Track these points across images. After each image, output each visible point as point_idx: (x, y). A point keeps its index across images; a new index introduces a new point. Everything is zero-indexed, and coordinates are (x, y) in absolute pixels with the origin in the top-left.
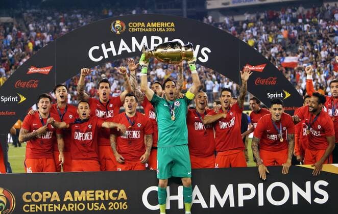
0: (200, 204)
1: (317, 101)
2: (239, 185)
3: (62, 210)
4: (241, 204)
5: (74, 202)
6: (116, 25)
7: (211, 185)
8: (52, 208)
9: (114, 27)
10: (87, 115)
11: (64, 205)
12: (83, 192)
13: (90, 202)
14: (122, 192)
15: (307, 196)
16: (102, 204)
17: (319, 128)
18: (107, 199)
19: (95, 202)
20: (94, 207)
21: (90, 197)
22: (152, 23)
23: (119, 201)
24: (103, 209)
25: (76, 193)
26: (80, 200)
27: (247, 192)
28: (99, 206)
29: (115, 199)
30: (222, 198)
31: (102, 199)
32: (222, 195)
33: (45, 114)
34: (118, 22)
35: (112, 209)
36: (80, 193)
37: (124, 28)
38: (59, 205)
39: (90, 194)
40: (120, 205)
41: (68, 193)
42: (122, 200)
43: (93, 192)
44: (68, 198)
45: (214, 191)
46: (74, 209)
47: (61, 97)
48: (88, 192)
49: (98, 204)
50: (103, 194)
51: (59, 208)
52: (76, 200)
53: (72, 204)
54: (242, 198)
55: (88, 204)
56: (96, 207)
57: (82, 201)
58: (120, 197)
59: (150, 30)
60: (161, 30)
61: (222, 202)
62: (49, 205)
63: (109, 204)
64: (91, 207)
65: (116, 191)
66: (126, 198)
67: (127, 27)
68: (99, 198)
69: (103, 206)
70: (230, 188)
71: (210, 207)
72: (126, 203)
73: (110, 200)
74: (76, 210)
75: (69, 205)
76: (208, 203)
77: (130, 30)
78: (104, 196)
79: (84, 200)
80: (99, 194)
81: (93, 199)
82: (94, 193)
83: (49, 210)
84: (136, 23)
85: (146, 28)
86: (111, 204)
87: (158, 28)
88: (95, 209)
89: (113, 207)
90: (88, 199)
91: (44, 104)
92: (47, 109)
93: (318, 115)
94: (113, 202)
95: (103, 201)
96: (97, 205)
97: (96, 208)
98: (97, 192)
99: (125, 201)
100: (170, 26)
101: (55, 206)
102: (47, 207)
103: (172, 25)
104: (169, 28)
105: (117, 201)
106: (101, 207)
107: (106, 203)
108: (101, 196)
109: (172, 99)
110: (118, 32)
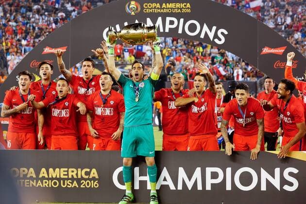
0: (168, 185)
1: (285, 88)
2: (207, 168)
3: (37, 186)
4: (208, 188)
5: (48, 179)
6: (131, 6)
7: (180, 168)
8: (28, 183)
9: (129, 7)
10: (64, 92)
11: (39, 182)
12: (57, 170)
13: (64, 179)
14: (94, 170)
15: (276, 183)
16: (75, 182)
17: (288, 115)
18: (79, 177)
19: (68, 179)
20: (68, 185)
21: (64, 175)
22: (168, 4)
23: (90, 180)
24: (75, 187)
25: (51, 170)
26: (54, 177)
27: (214, 175)
28: (72, 183)
29: (87, 177)
30: (190, 181)
31: (75, 177)
32: (190, 178)
33: (24, 91)
34: (133, 3)
35: (84, 187)
36: (54, 171)
37: (139, 9)
38: (35, 181)
39: (64, 171)
40: (91, 183)
41: (44, 170)
42: (94, 179)
43: (66, 169)
44: (43, 175)
45: (182, 173)
46: (48, 185)
47: (44, 74)
48: (62, 170)
49: (71, 181)
50: (75, 172)
51: (35, 184)
52: (50, 177)
53: (47, 181)
54: (209, 182)
55: (62, 181)
56: (68, 184)
57: (56, 178)
58: (92, 176)
59: (165, 11)
60: (176, 11)
61: (190, 185)
62: (26, 181)
63: (81, 182)
64: (64, 184)
65: (88, 170)
66: (97, 177)
67: (142, 8)
68: (72, 176)
69: (75, 184)
70: (198, 171)
71: (178, 189)
72: (97, 181)
73: (82, 178)
74: (50, 186)
75: (44, 181)
76: (176, 185)
77: (145, 11)
78: (77, 174)
79: (58, 177)
80: (73, 173)
81: (66, 177)
82: (68, 171)
83: (26, 186)
84: (151, 4)
85: (161, 8)
86: (83, 182)
87: (174, 9)
88: (68, 186)
89: (85, 185)
90: (62, 176)
91: (23, 81)
92: (26, 86)
93: (288, 102)
94: (86, 180)
95: (75, 179)
96: (69, 182)
97: (70, 185)
98: (70, 170)
99: (96, 179)
100: (186, 7)
101: (31, 182)
102: (24, 182)
103: (188, 5)
104: (184, 9)
105: (89, 179)
106: (74, 185)
107: (79, 181)
108: (74, 174)
109: (138, 80)
110: (133, 13)
